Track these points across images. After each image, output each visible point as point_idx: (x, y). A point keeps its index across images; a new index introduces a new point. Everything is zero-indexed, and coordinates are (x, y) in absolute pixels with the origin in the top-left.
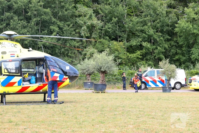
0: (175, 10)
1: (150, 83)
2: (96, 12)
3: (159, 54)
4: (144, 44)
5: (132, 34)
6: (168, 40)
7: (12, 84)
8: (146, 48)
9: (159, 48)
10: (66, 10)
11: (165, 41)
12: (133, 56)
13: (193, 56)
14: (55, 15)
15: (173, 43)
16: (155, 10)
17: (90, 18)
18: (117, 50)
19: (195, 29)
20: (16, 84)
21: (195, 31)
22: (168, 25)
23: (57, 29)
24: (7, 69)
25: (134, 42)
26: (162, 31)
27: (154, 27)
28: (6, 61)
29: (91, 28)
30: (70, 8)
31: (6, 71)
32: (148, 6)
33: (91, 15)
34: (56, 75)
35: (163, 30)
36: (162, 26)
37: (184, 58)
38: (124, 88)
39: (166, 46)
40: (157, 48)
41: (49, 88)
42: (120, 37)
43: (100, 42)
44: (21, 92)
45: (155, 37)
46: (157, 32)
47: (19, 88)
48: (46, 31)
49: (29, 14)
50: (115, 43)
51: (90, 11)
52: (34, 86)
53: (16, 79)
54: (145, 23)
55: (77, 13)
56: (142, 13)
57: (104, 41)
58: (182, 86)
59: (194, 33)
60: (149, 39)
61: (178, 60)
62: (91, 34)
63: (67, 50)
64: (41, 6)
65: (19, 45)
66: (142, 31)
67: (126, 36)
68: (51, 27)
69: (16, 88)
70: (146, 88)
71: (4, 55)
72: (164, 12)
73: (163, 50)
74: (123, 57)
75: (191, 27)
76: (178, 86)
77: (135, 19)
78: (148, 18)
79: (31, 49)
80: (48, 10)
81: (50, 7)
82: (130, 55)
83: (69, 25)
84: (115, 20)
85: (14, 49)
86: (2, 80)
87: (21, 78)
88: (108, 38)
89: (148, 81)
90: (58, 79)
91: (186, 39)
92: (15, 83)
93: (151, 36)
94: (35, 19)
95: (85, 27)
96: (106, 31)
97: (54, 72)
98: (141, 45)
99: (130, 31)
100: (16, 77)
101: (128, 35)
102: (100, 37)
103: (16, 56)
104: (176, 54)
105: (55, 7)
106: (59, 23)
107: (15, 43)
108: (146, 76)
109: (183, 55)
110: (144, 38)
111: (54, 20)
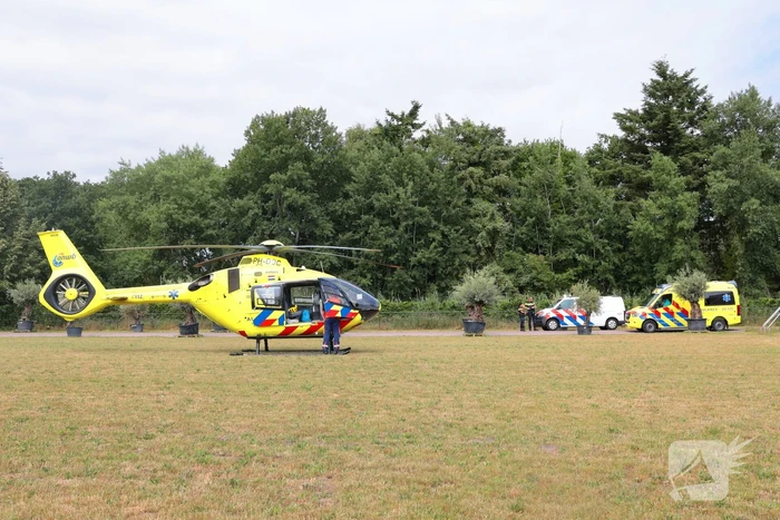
0: (630, 203)
1: (566, 320)
2: (503, 209)
3: (604, 272)
4: (579, 258)
5: (560, 243)
6: (619, 250)
7: (270, 323)
8: (583, 264)
9: (603, 263)
10: (454, 208)
11: (614, 251)
12: (562, 276)
13: (658, 275)
14: (437, 216)
15: (627, 255)
16: (597, 203)
17: (493, 218)
18: (535, 268)
19: (659, 232)
20: (277, 323)
21: (658, 236)
22: (619, 227)
23: (439, 237)
24: (263, 300)
25: (562, 256)
26: (609, 237)
27: (596, 231)
28: (260, 287)
29: (494, 234)
30: (460, 203)
31: (260, 302)
32: (585, 198)
33: (493, 215)
34: (335, 308)
35: (610, 235)
36: (609, 228)
37: (645, 279)
38: (522, 328)
39: (616, 261)
40: (600, 263)
41: (326, 328)
42: (541, 246)
43: (508, 256)
44: (287, 334)
45: (598, 246)
46: (601, 238)
47: (282, 329)
48: (422, 241)
49: (395, 216)
50: (532, 256)
51: (492, 208)
52: (304, 326)
53: (276, 315)
54: (580, 224)
55: (472, 212)
56: (576, 208)
57: (514, 253)
58: (619, 324)
59: (657, 239)
60: (588, 249)
61: (636, 282)
62: (493, 244)
63: (456, 269)
64: (414, 203)
65: (285, 262)
66: (577, 237)
67: (550, 245)
68: (430, 235)
69: (277, 329)
70: (558, 328)
71: (258, 278)
72: (611, 206)
73: (611, 267)
74: (546, 279)
75: (652, 228)
76: (612, 324)
77: (564, 218)
78: (586, 216)
79: (303, 267)
80: (425, 209)
81: (430, 204)
82: (557, 276)
83: (457, 231)
84: (530, 220)
85: (275, 268)
86: (255, 316)
87: (283, 312)
88: (520, 249)
89: (561, 316)
90: (339, 315)
91: (646, 247)
92: (273, 321)
93: (592, 244)
94: (404, 224)
95: (484, 233)
96: (518, 239)
97: (333, 303)
98: (575, 260)
99: (558, 238)
100: (275, 312)
101: (555, 244)
102: (509, 247)
103: (277, 278)
104: (634, 272)
105: (437, 204)
106: (442, 227)
107: (278, 258)
108: (559, 308)
109: (644, 274)
110: (580, 247)
111: (434, 223)
